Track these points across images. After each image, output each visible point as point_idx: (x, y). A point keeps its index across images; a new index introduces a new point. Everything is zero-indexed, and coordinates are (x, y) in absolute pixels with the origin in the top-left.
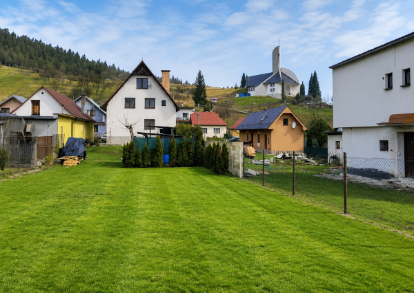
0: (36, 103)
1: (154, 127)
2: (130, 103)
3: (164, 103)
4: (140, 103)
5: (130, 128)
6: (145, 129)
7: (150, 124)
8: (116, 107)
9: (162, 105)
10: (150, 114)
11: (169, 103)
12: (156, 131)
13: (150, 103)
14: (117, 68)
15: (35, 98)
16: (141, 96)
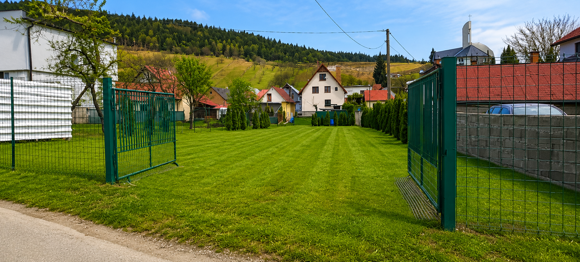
0: (270, 95)
1: (330, 105)
2: (316, 90)
3: (336, 89)
4: (322, 89)
5: (316, 106)
6: (325, 106)
7: (328, 103)
8: (307, 94)
9: (336, 90)
10: (328, 96)
11: (339, 88)
12: (332, 108)
13: (327, 89)
14: (307, 48)
15: (269, 93)
16: (321, 85)
